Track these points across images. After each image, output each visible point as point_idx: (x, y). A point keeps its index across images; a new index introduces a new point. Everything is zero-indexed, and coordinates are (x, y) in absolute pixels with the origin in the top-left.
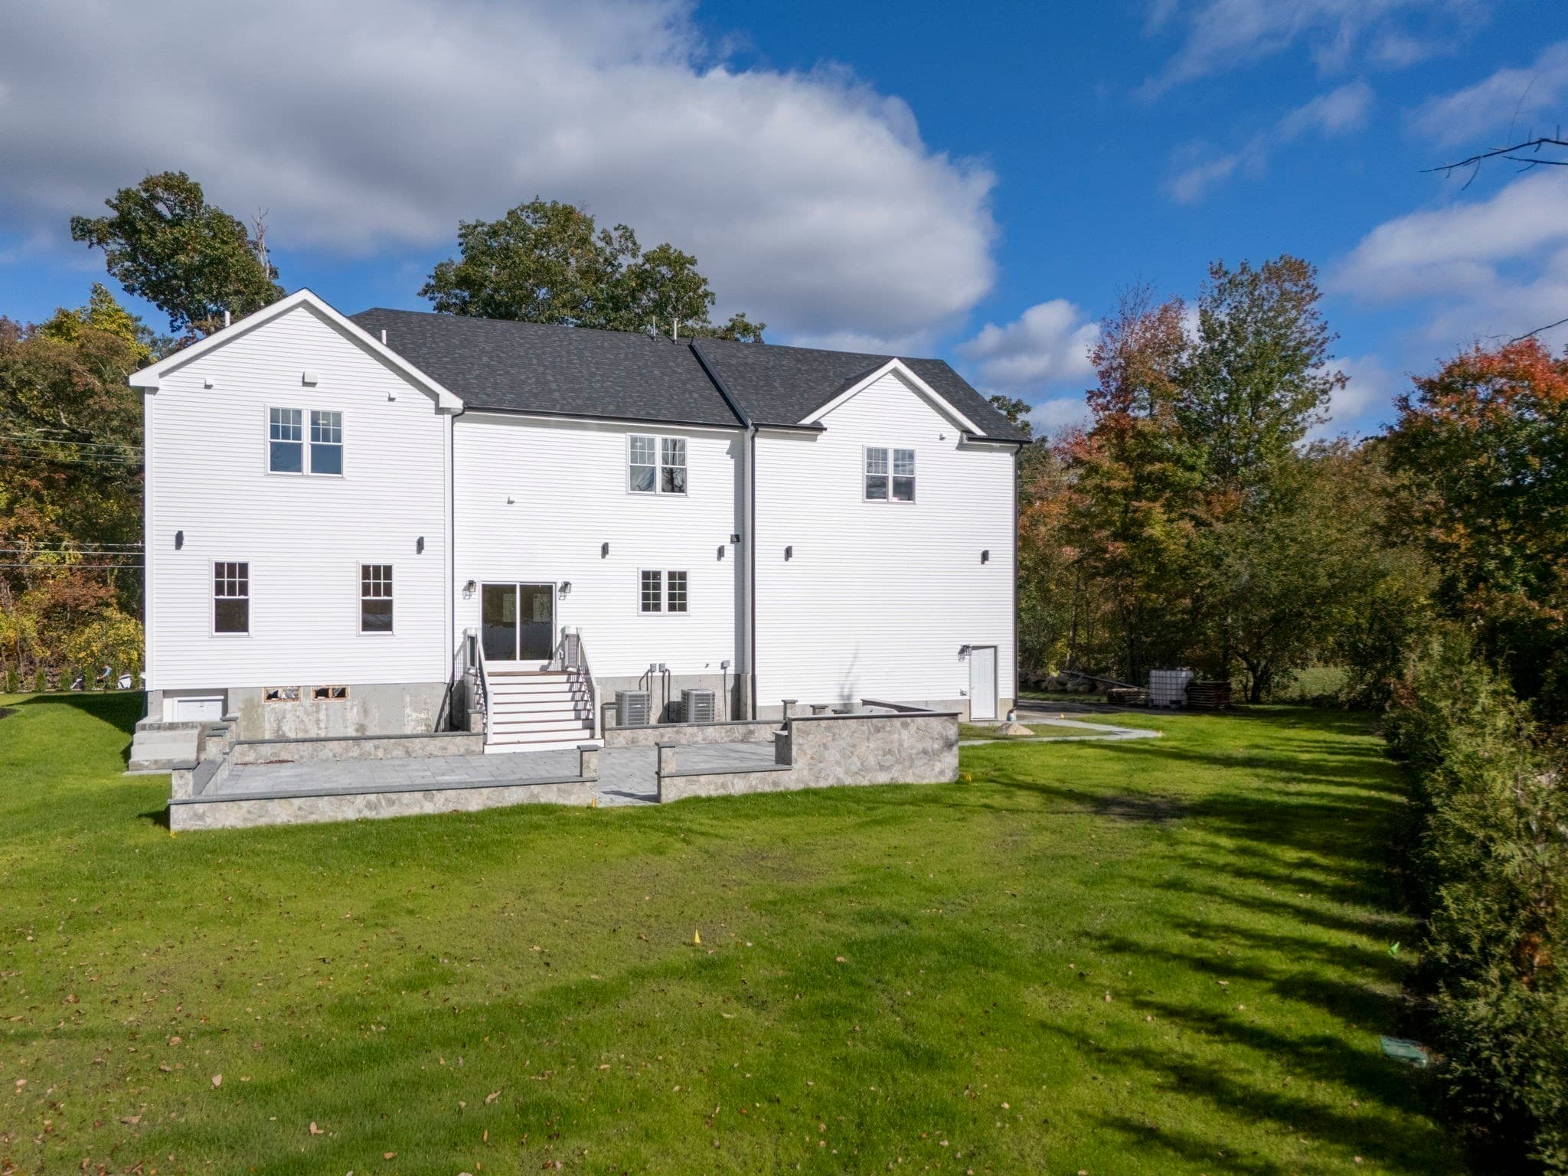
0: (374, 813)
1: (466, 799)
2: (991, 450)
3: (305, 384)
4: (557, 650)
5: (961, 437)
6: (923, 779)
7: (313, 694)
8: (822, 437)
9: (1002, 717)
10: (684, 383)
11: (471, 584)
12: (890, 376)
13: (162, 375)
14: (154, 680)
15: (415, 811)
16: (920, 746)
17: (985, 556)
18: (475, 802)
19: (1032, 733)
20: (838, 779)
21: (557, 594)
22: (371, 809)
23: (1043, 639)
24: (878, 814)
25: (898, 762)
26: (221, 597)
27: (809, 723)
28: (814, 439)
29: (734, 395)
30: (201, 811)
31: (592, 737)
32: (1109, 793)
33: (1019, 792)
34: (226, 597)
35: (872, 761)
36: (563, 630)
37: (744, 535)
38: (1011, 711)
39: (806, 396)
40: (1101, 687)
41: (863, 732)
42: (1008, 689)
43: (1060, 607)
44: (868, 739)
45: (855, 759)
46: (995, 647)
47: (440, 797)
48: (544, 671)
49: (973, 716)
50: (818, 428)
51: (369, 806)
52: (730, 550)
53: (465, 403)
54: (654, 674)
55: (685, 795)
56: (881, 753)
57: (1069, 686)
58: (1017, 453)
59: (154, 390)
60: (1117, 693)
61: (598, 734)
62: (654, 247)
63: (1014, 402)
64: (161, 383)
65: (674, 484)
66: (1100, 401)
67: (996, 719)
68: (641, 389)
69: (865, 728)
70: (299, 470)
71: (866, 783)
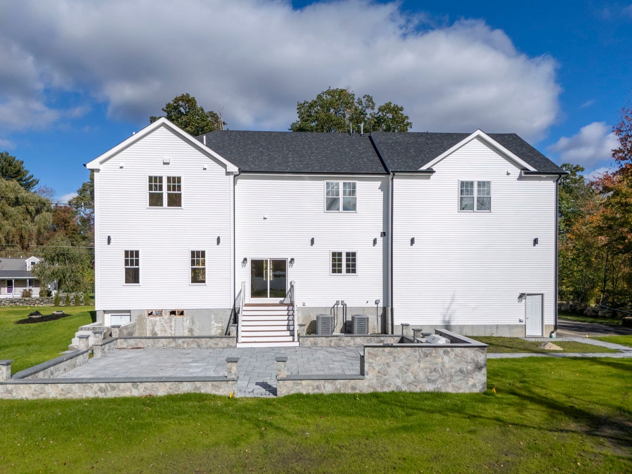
0: (104, 394)
1: (157, 388)
2: (540, 179)
3: (164, 164)
4: (288, 293)
5: (521, 173)
6: (460, 389)
7: (168, 313)
8: (433, 176)
9: (546, 335)
10: (361, 154)
11: (245, 259)
12: (475, 140)
13: (101, 163)
14: (99, 306)
15: (127, 394)
16: (458, 367)
17: (536, 241)
18: (162, 391)
19: (562, 349)
20: (398, 387)
21: (288, 264)
22: (102, 392)
23: (587, 287)
24: (413, 420)
25: (440, 377)
26: (127, 267)
27: (376, 349)
28: (428, 177)
29: (385, 157)
30: (10, 388)
31: (293, 341)
32: (602, 411)
33: (530, 406)
34: (129, 267)
35: (422, 376)
36: (291, 283)
37: (388, 232)
38: (552, 332)
39: (427, 155)
40: (620, 315)
41: (416, 356)
42: (550, 319)
43: (597, 270)
44: (419, 361)
45: (409, 374)
46: (542, 295)
47: (142, 386)
48: (282, 304)
49: (526, 335)
50: (430, 171)
51: (101, 390)
52: (380, 241)
53: (239, 169)
54: (338, 306)
55: (292, 392)
56: (428, 371)
57: (600, 313)
58: (557, 180)
59: (98, 170)
60: (628, 320)
61: (296, 339)
62: (383, 104)
63: (574, 166)
64: (101, 167)
65: (350, 207)
66: (620, 155)
67: (542, 337)
68: (336, 158)
69: (417, 353)
70: (162, 205)
71: (417, 390)
